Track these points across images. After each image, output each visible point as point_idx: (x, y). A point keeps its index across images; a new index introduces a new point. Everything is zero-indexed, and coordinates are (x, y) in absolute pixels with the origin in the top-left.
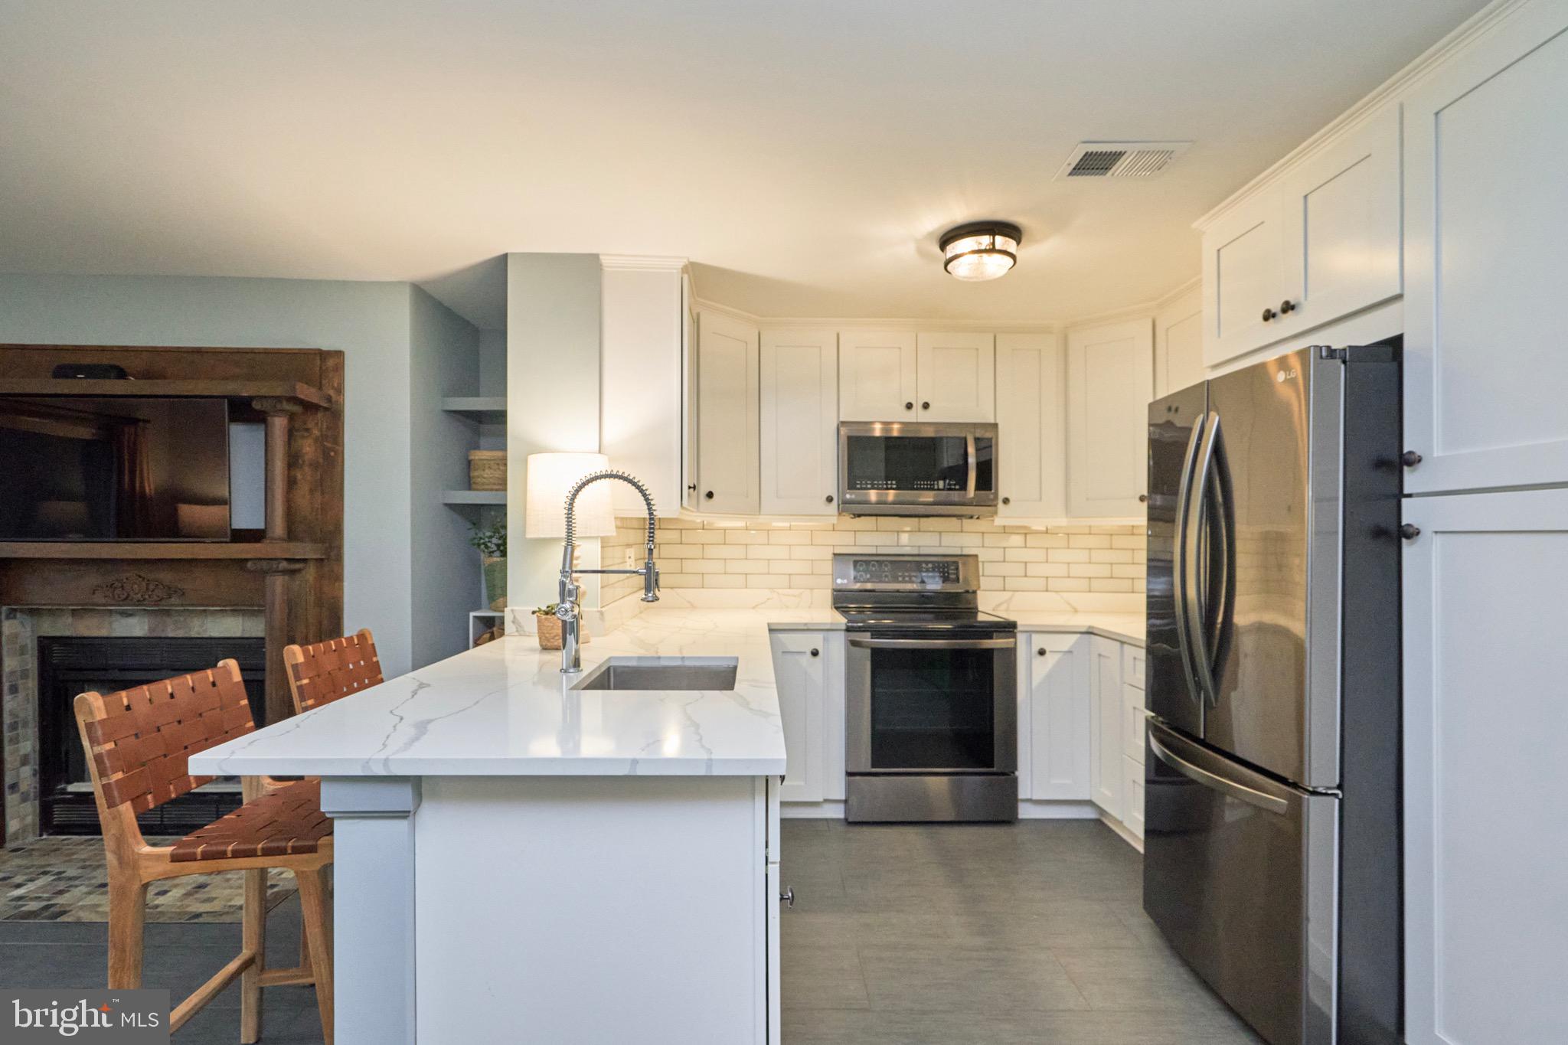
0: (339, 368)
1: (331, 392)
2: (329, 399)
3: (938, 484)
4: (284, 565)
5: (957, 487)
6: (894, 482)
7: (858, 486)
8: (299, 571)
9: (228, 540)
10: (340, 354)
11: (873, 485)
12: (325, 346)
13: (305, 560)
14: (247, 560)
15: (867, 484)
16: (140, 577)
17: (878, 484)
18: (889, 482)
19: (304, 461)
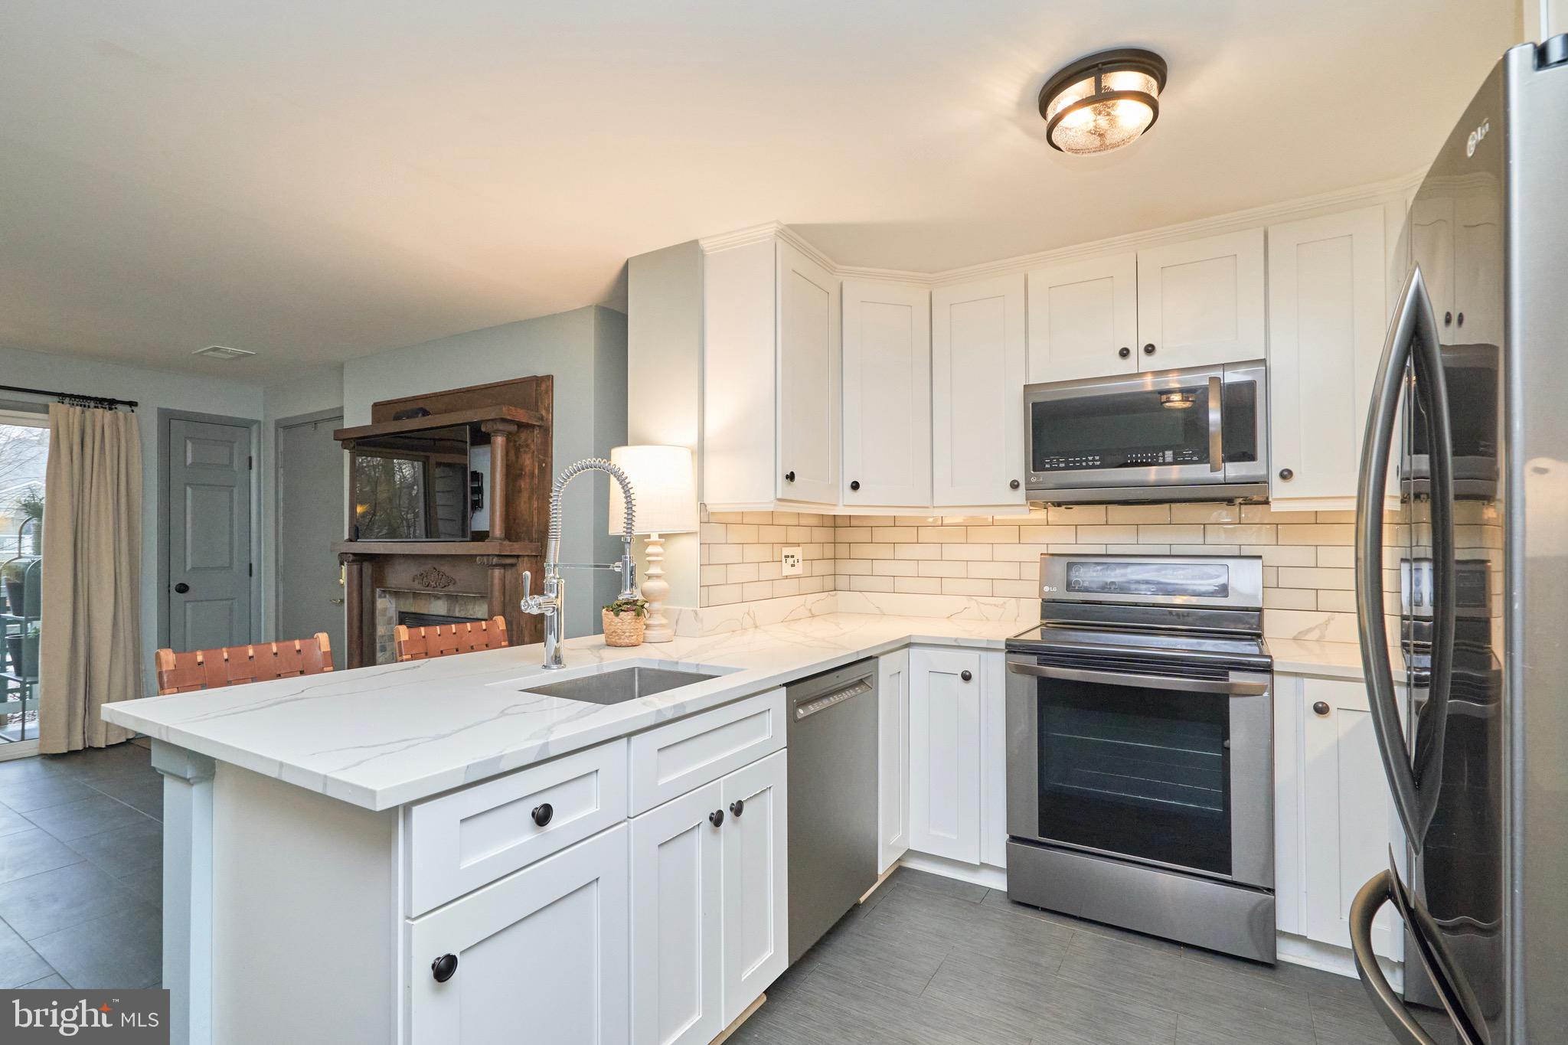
0: (550, 390)
1: (544, 413)
2: (542, 418)
3: (1164, 456)
4: (495, 560)
5: (1195, 458)
6: (1097, 458)
7: (1047, 466)
8: (512, 565)
9: (468, 539)
10: (549, 378)
11: (1067, 462)
12: (540, 374)
13: (518, 556)
14: (476, 556)
15: (1059, 462)
16: (435, 568)
17: (1074, 462)
18: (1090, 458)
19: (525, 473)
